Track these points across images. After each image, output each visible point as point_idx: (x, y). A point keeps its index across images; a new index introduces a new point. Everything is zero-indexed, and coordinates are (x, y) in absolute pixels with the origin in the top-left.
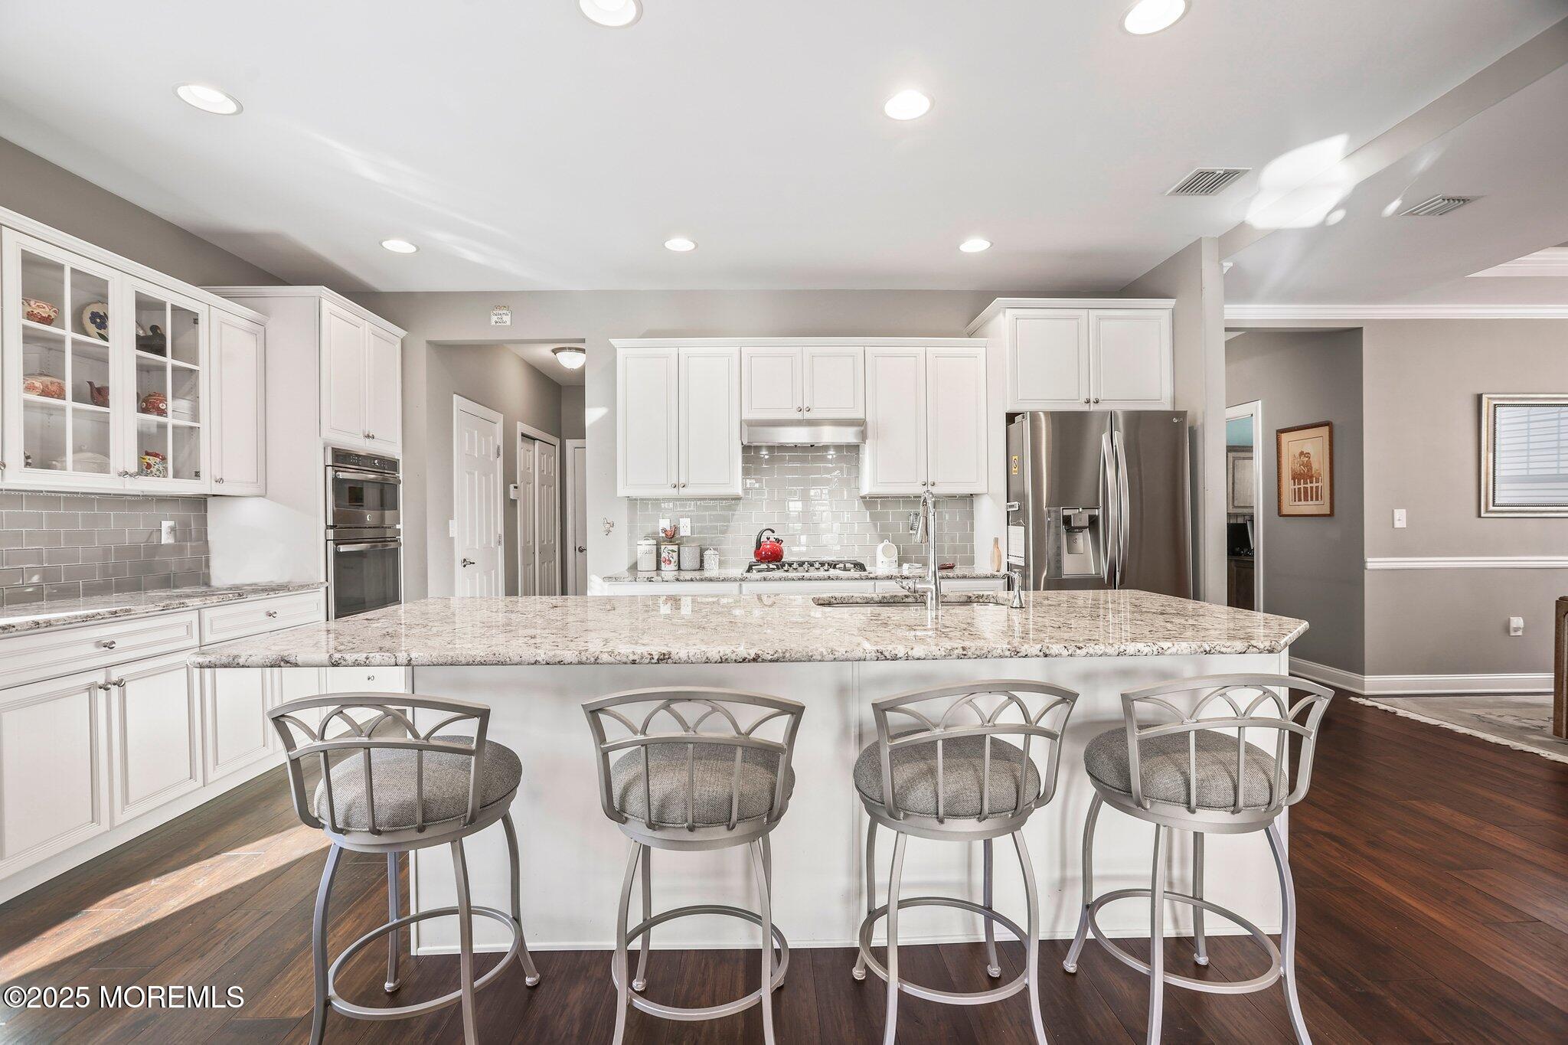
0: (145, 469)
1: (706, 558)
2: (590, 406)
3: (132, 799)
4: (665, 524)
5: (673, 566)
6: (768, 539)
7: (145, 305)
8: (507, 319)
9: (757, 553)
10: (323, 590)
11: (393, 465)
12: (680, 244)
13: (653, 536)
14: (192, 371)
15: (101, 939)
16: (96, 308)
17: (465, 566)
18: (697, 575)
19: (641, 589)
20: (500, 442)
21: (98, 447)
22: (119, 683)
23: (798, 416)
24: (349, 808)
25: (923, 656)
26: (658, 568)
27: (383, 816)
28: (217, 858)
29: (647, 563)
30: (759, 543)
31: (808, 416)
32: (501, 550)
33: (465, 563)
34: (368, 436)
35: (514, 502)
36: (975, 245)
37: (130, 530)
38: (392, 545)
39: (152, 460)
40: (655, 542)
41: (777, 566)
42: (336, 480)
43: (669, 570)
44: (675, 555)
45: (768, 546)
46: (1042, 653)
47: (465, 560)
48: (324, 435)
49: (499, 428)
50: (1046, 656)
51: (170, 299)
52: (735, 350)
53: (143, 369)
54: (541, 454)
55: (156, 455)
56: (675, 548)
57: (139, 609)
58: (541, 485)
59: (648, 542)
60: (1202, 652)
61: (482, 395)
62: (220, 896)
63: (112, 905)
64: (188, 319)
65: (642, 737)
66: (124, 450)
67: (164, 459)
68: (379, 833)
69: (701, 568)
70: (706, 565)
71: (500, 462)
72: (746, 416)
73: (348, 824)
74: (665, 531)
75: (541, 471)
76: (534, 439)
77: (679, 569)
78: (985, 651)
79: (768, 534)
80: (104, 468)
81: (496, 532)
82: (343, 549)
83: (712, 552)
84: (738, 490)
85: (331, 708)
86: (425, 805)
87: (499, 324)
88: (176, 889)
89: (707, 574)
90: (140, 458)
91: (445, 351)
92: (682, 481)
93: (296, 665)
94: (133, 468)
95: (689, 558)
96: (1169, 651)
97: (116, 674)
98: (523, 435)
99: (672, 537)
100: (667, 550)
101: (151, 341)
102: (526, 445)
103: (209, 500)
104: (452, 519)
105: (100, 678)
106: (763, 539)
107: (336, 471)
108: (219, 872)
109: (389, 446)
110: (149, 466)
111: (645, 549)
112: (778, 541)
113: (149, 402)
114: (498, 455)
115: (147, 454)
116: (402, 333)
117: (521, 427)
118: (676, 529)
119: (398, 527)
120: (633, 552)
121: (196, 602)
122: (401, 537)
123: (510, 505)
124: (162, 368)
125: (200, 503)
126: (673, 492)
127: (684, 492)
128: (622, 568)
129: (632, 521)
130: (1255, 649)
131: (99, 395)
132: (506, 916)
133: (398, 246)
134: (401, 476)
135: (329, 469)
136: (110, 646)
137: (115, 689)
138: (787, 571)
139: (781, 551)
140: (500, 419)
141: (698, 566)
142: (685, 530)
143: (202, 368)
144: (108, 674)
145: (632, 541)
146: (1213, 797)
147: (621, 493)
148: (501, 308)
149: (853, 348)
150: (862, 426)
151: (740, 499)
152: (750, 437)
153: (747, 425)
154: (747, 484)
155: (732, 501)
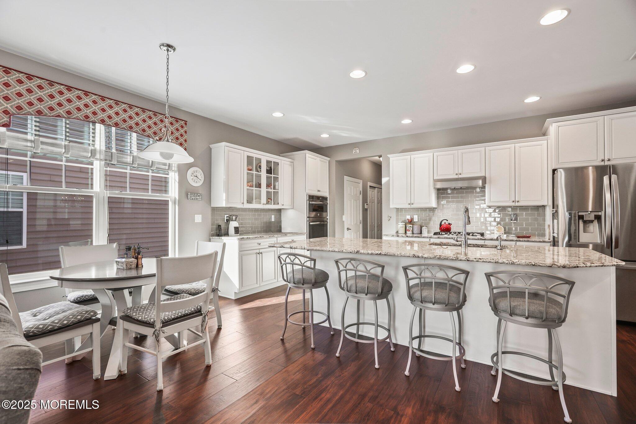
0: (268, 203)
1: (422, 229)
2: (383, 178)
3: (264, 280)
4: (408, 217)
5: (410, 232)
6: (445, 223)
7: (268, 162)
8: (358, 151)
9: (440, 229)
10: (306, 235)
12: (407, 121)
13: (404, 221)
14: (277, 177)
15: (256, 306)
16: (259, 164)
17: (348, 230)
18: (419, 235)
19: (401, 240)
20: (361, 189)
21: (259, 197)
22: (261, 253)
23: (456, 177)
24: (290, 278)
25: (427, 257)
26: (406, 233)
27: (296, 280)
28: (278, 297)
29: (402, 231)
30: (441, 225)
31: (460, 176)
32: (361, 226)
33: (348, 229)
34: (318, 191)
35: (366, 210)
36: (532, 99)
37: (265, 218)
38: (326, 223)
39: (269, 200)
40: (404, 223)
41: (446, 233)
42: (309, 204)
43: (409, 233)
44: (411, 228)
45: (445, 226)
46: (466, 260)
47: (348, 228)
48: (306, 192)
49: (361, 185)
50: (468, 261)
51: (273, 160)
52: (431, 154)
53: (267, 177)
54: (377, 192)
55: (270, 199)
56: (411, 226)
57: (265, 236)
58: (378, 203)
59: (402, 223)
60: (531, 265)
61: (355, 175)
62: (277, 304)
63: (259, 301)
64: (277, 164)
65: (345, 269)
66: (264, 199)
67: (272, 200)
68: (295, 284)
69: (421, 233)
70: (422, 232)
71: (361, 196)
72: (436, 178)
73: (290, 281)
74: (408, 220)
75: (378, 199)
76: (375, 187)
77: (413, 233)
78: (447, 257)
79: (445, 221)
80: (260, 203)
81: (359, 219)
82: (311, 223)
83: (425, 227)
84: (434, 204)
85: (287, 255)
86: (304, 280)
87: (356, 153)
88: (270, 301)
89: (423, 235)
90: (267, 200)
91: (341, 163)
92: (412, 202)
93: (284, 248)
94: (265, 203)
95: (416, 230)
96: (516, 263)
97: (261, 251)
98: (370, 186)
99: (411, 222)
100: (409, 226)
101: (269, 171)
102: (372, 190)
103: (282, 210)
104: (344, 215)
105: (258, 251)
106: (443, 223)
107: (310, 202)
108: (278, 300)
109: (325, 193)
110: (269, 202)
111: (401, 225)
112: (449, 224)
113: (268, 186)
114: (361, 194)
115: (269, 199)
116: (328, 159)
117: (369, 184)
118: (412, 219)
119: (327, 217)
120: (397, 227)
121: (276, 236)
122: (328, 221)
123: (365, 211)
124: (271, 177)
125: (279, 211)
126: (409, 206)
127: (413, 206)
128: (394, 233)
129: (397, 215)
130: (556, 266)
131: (259, 186)
132: (326, 315)
133: (325, 136)
134: (328, 202)
135: (308, 201)
136: (260, 244)
137: (260, 254)
138: (449, 235)
139: (450, 228)
140: (361, 181)
141: (420, 232)
142: (416, 219)
143: (279, 176)
144: (259, 250)
145: (397, 223)
146: (517, 311)
147: (391, 206)
148: (355, 148)
149: (480, 148)
150: (484, 179)
151: (436, 208)
152: (439, 185)
153: (436, 181)
154: (438, 203)
155: (432, 210)
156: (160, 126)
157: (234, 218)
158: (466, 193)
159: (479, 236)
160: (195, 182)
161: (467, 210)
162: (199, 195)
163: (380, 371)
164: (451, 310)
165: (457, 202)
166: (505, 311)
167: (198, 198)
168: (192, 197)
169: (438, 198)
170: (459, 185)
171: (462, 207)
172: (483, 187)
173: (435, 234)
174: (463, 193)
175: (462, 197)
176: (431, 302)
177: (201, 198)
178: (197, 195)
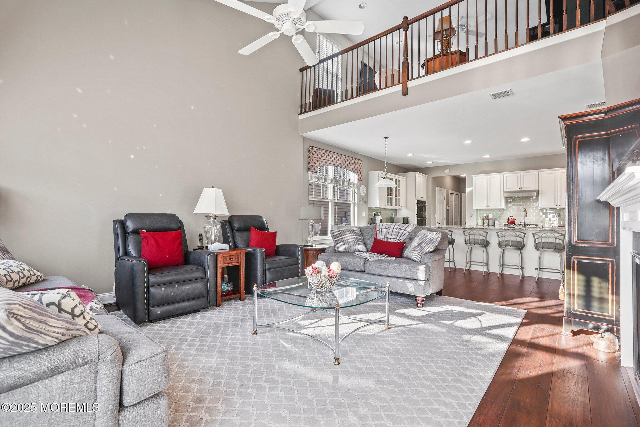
1: (495, 222)
2: (468, 187)
4: (485, 215)
7: (395, 180)
8: (449, 171)
9: (508, 222)
11: (425, 202)
12: (487, 156)
13: (482, 217)
20: (445, 196)
21: (392, 202)
23: (519, 190)
26: (483, 225)
29: (480, 224)
30: (508, 220)
31: (522, 190)
32: (445, 221)
33: (437, 223)
34: (422, 197)
35: (448, 210)
38: (425, 219)
40: (482, 219)
41: (512, 225)
42: (418, 206)
43: (486, 225)
44: (487, 222)
45: (511, 220)
48: (416, 198)
49: (445, 193)
51: (397, 179)
52: (502, 176)
54: (455, 197)
56: (487, 220)
58: (455, 205)
59: (480, 219)
61: (442, 186)
64: (399, 181)
67: (397, 203)
69: (494, 225)
71: (445, 201)
72: (505, 190)
74: (485, 217)
75: (455, 202)
76: (453, 194)
77: (488, 225)
79: (512, 217)
80: (392, 205)
81: (444, 217)
82: (418, 218)
83: (497, 221)
84: (503, 206)
87: (447, 173)
90: (395, 203)
91: (434, 179)
92: (488, 205)
95: (491, 223)
98: (450, 193)
99: (487, 218)
100: (485, 221)
102: (451, 196)
103: (398, 210)
104: (435, 213)
106: (510, 218)
109: (424, 199)
112: (514, 219)
113: (396, 195)
114: (445, 199)
116: (427, 176)
117: (450, 191)
118: (488, 216)
119: (426, 215)
120: (477, 221)
122: (426, 217)
124: (397, 190)
125: (396, 210)
126: (486, 208)
127: (489, 208)
128: (474, 225)
129: (477, 214)
131: (392, 195)
134: (427, 205)
135: (417, 204)
139: (515, 221)
140: (445, 190)
142: (490, 216)
143: (400, 189)
145: (477, 219)
146: (545, 247)
147: (474, 208)
148: (447, 169)
149: (535, 172)
150: (538, 192)
151: (505, 209)
152: (507, 195)
153: (505, 192)
154: (506, 206)
155: (502, 210)
157: (379, 214)
158: (526, 199)
159: (534, 226)
160: (363, 193)
161: (525, 210)
163: (486, 276)
164: (518, 249)
165: (519, 205)
166: (540, 248)
167: (364, 202)
169: (507, 202)
170: (521, 195)
171: (522, 208)
172: (537, 196)
173: (505, 225)
174: (523, 200)
175: (523, 202)
176: (509, 246)
178: (364, 200)
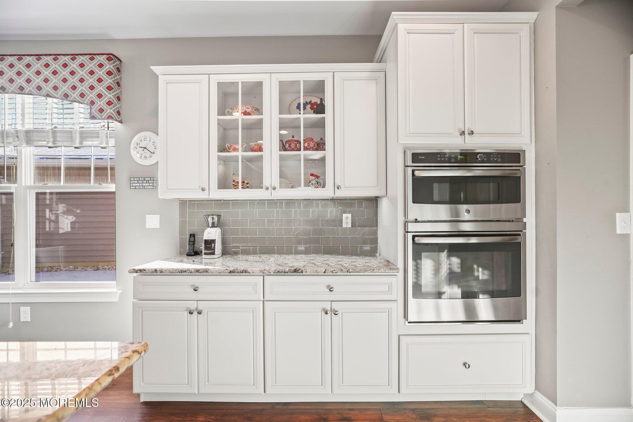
39: (312, 178)
42: (413, 178)
51: (302, 78)
55: (314, 175)
103: (378, 200)
105: (192, 306)
107: (415, 171)
125: (373, 202)
143: (327, 115)
144: (197, 304)
156: (62, 74)
160: (143, 156)
162: (148, 181)
167: (147, 185)
168: (134, 185)
177: (151, 184)
178: (144, 180)
